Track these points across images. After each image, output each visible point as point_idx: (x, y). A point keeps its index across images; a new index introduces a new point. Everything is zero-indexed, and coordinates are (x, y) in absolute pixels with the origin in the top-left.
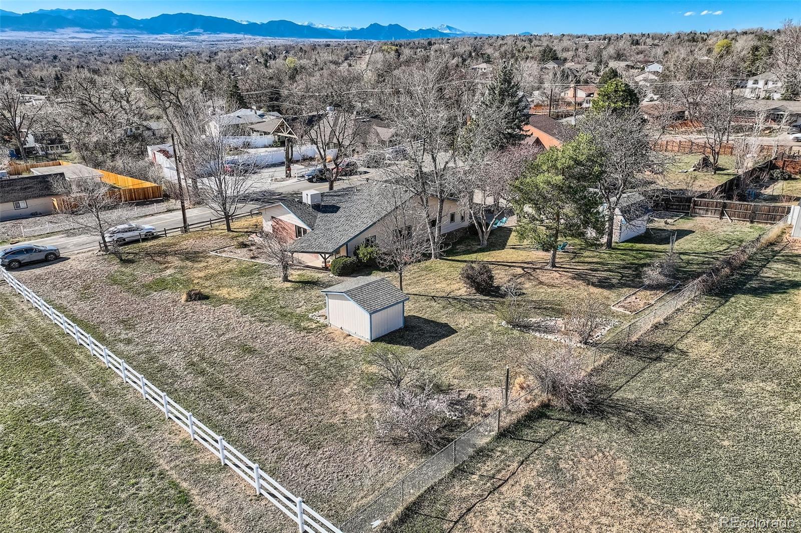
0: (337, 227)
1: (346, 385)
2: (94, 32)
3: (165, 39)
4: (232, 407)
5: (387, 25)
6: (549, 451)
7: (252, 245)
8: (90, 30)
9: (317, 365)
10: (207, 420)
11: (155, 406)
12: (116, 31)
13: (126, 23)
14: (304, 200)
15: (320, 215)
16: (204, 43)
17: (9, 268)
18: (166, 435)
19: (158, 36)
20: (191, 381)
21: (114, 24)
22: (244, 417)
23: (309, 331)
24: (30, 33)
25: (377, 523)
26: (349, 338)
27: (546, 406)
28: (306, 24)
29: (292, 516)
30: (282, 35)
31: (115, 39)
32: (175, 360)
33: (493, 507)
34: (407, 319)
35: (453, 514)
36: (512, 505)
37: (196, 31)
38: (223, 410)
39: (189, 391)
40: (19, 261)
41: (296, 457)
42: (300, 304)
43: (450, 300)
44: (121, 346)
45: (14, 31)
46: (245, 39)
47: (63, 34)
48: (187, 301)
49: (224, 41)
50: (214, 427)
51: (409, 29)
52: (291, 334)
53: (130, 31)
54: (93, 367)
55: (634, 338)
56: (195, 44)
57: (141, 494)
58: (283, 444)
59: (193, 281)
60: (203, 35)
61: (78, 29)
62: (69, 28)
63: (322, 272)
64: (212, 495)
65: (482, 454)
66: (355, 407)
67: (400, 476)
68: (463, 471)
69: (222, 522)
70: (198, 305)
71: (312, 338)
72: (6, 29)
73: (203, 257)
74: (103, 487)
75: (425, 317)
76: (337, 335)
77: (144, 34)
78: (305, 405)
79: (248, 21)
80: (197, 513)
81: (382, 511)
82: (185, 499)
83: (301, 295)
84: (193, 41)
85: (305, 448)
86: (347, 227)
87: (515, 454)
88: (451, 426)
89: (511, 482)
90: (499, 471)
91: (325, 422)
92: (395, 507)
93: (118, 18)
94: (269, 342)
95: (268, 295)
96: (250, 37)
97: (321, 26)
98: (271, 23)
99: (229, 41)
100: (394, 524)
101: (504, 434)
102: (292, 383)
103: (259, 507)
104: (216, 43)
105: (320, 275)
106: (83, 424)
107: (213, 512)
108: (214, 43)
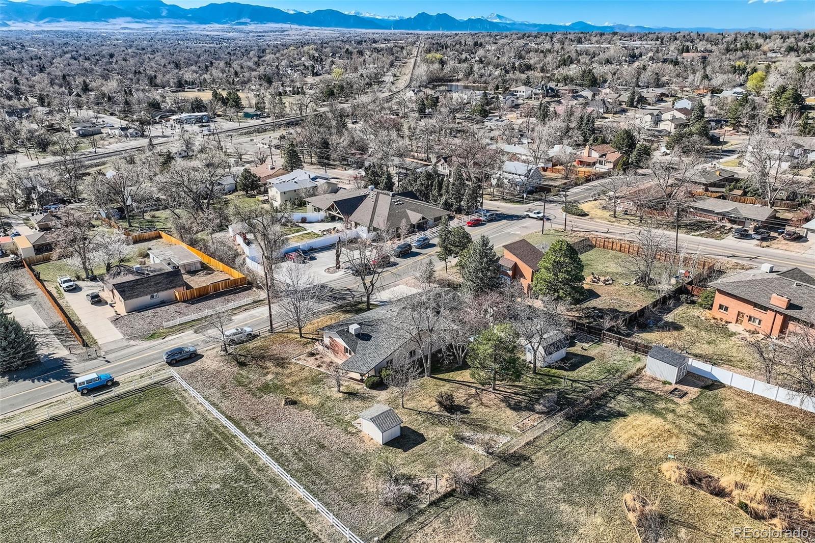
0: (370, 354)
1: (368, 472)
2: (145, 23)
3: (214, 29)
4: (317, 481)
5: (434, 14)
6: (448, 513)
7: (318, 354)
8: (141, 20)
9: (356, 458)
10: (306, 488)
11: (283, 479)
12: (165, 21)
13: (176, 13)
14: (350, 331)
15: (360, 341)
16: (251, 34)
17: (170, 364)
18: (291, 495)
19: (206, 26)
20: (297, 465)
21: (164, 14)
22: (324, 487)
23: (352, 434)
24: (83, 23)
25: (376, 539)
26: (372, 441)
27: (454, 490)
28: (352, 13)
29: (345, 534)
30: (328, 25)
31: (165, 29)
32: (286, 450)
33: (420, 535)
34: (403, 429)
35: (404, 537)
36: (427, 535)
37: (243, 20)
38: (314, 483)
39: (297, 471)
40: (175, 359)
41: (346, 509)
42: (348, 413)
43: (429, 414)
44: (256, 437)
45: (68, 21)
46: (292, 29)
47: (115, 24)
48: (284, 405)
49: (271, 31)
50: (311, 492)
51: (458, 19)
52: (343, 437)
53: (178, 21)
54: (247, 452)
55: (512, 451)
56: (243, 35)
57: (287, 521)
58: (341, 503)
59: (285, 386)
60: (250, 24)
61: (129, 19)
62: (121, 18)
63: (359, 384)
64: (314, 524)
65: (421, 512)
66: (372, 485)
67: (387, 520)
68: (412, 519)
69: (320, 535)
70: (291, 408)
71: (353, 438)
72: (62, 20)
73: (287, 363)
74: (271, 517)
75: (413, 428)
76: (366, 439)
77: (193, 24)
78: (350, 483)
79: (294, 10)
80: (310, 531)
81: (378, 534)
82: (304, 525)
83: (347, 405)
84: (241, 31)
85: (350, 505)
86: (376, 355)
87: (434, 514)
88: (411, 497)
89: (429, 525)
90: (426, 521)
91: (358, 492)
92: (383, 533)
93: (167, 8)
94: (332, 441)
95: (330, 404)
96: (297, 26)
97: (367, 15)
98: (318, 12)
99: (276, 32)
100: (382, 539)
101: (433, 504)
102: (344, 469)
103: (333, 530)
104: (263, 34)
105: (359, 387)
106: (253, 487)
107: (316, 531)
108: (261, 34)
